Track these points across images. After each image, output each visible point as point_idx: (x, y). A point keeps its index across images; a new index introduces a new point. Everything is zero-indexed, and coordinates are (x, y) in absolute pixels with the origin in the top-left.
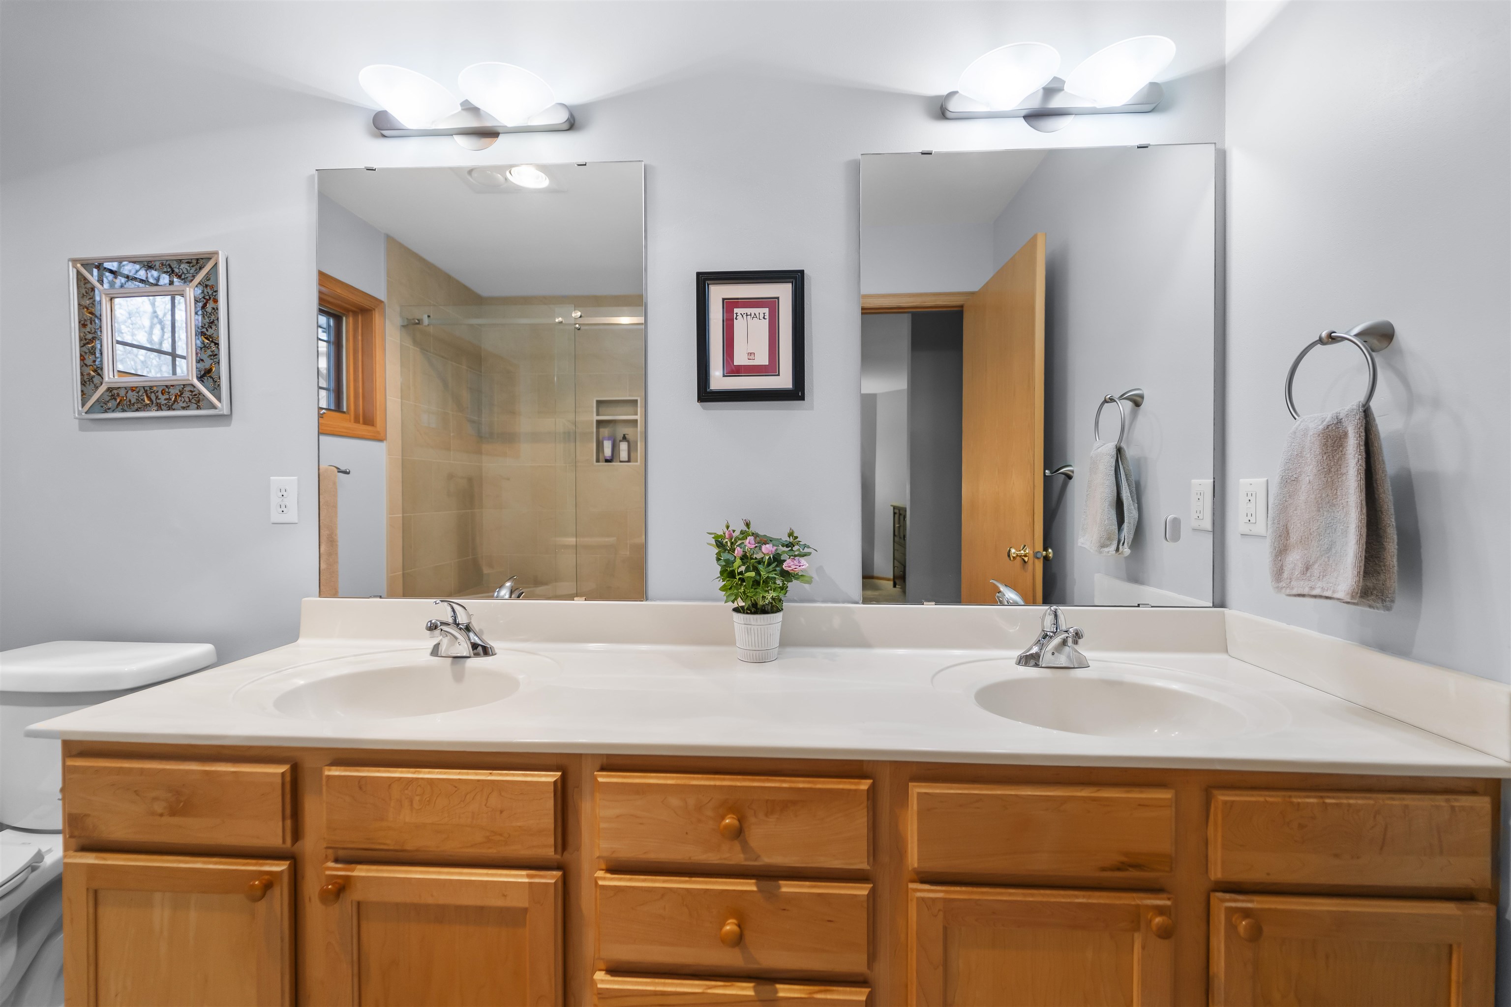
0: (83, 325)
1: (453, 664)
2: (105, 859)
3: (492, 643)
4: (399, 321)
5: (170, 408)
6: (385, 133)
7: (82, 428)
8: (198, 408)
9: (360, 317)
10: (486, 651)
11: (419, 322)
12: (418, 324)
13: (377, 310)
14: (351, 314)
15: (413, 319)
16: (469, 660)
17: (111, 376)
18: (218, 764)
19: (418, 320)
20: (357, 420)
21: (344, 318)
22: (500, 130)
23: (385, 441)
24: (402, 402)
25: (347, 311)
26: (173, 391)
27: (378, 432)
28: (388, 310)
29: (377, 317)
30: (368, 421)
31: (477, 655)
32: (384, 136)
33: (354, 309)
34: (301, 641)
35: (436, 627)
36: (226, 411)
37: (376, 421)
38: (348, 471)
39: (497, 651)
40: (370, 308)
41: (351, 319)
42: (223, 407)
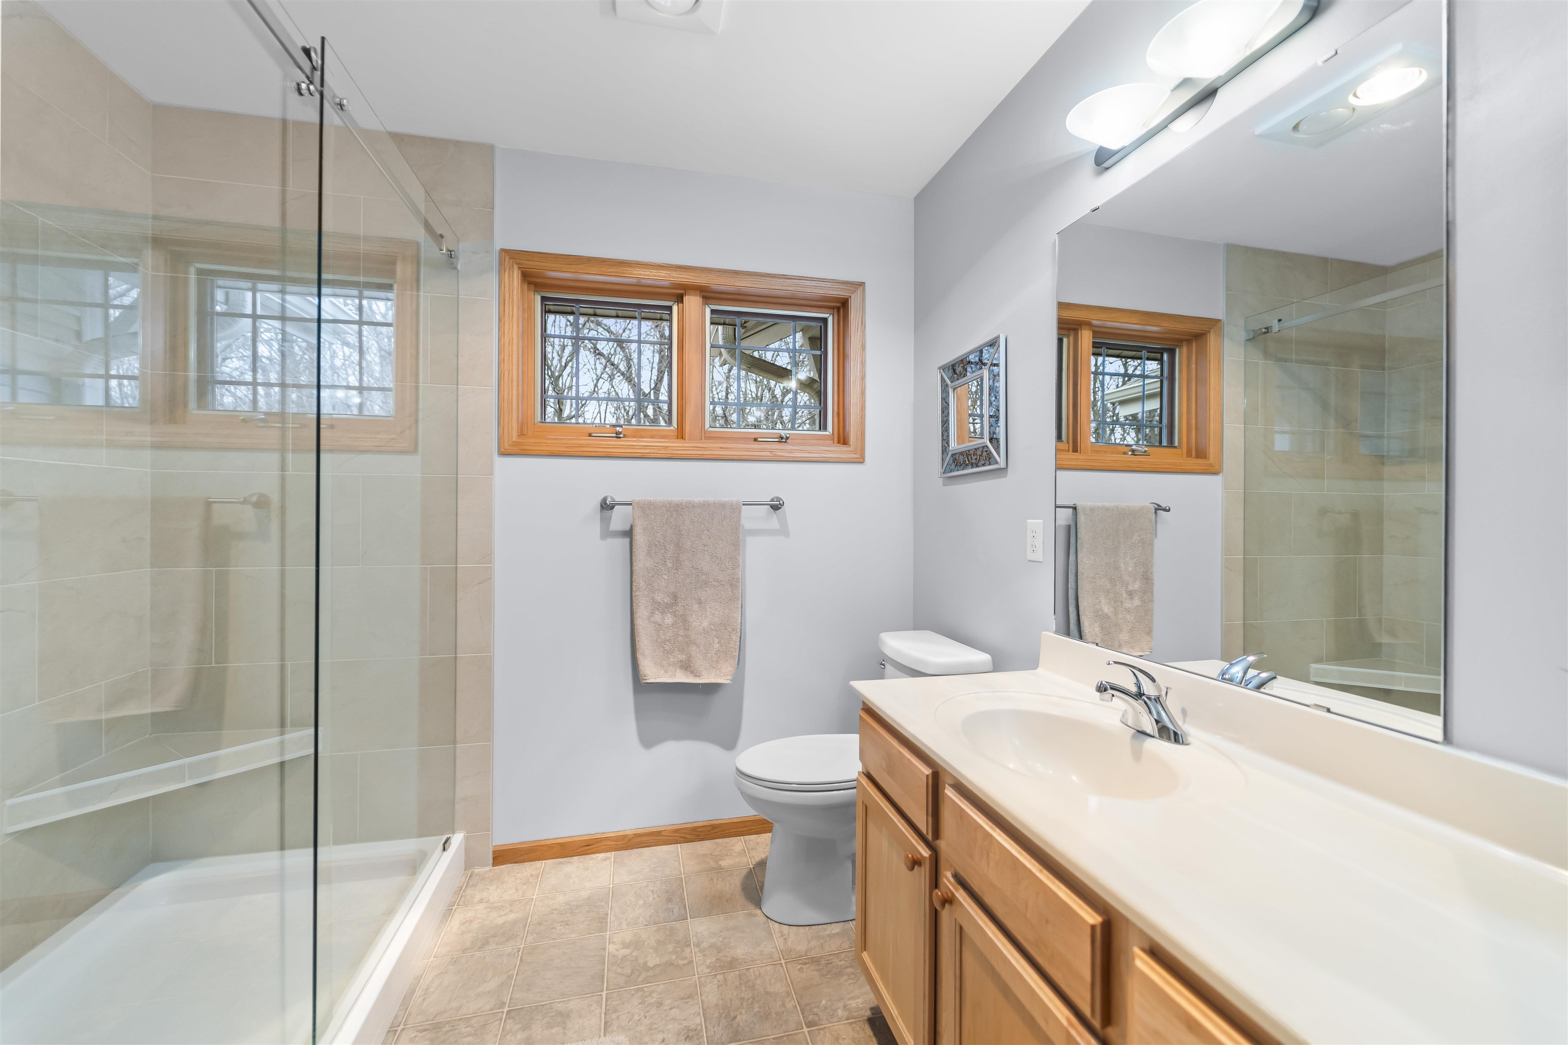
0: (943, 412)
1: (1133, 737)
2: (868, 786)
3: (1186, 727)
4: (1243, 336)
5: (977, 466)
6: (1106, 164)
7: (944, 485)
8: (990, 464)
9: (1194, 344)
10: (1176, 738)
11: (1268, 330)
12: (1268, 332)
13: (1212, 331)
14: (1184, 343)
15: (1260, 329)
16: (1150, 740)
17: (953, 446)
18: (906, 749)
19: (1265, 328)
20: (1189, 454)
21: (1177, 350)
22: (1218, 85)
23: (1221, 474)
24: (1245, 427)
25: (1180, 342)
26: (979, 453)
27: (1211, 465)
28: (1227, 329)
29: (1212, 339)
30: (1201, 453)
31: (1161, 737)
32: (1107, 169)
33: (1187, 337)
34: (1039, 670)
35: (1106, 690)
36: (1003, 465)
37: (1209, 453)
38: (1168, 508)
39: (1190, 739)
40: (1204, 332)
41: (1185, 349)
42: (1002, 463)
